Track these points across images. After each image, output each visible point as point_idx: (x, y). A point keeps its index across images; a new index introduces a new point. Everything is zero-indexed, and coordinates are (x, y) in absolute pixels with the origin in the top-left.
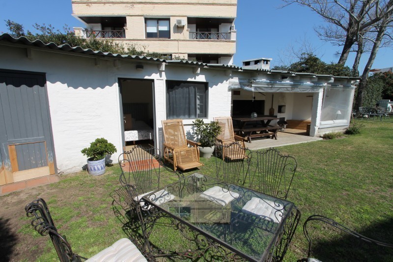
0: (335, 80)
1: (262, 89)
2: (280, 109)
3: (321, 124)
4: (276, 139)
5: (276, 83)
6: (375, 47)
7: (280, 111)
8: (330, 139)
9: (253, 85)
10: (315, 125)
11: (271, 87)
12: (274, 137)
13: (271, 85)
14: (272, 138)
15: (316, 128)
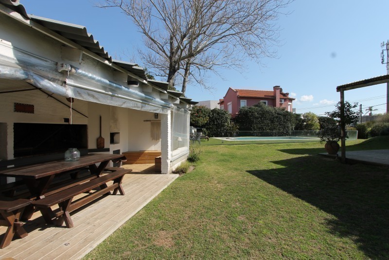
0: (180, 102)
1: (93, 96)
2: (113, 138)
3: (172, 156)
4: (122, 194)
5: (121, 89)
6: (184, 81)
7: (112, 141)
8: (183, 172)
9: (68, 81)
10: (168, 158)
11: (112, 96)
12: (118, 190)
13: (112, 90)
14: (114, 194)
15: (169, 161)
